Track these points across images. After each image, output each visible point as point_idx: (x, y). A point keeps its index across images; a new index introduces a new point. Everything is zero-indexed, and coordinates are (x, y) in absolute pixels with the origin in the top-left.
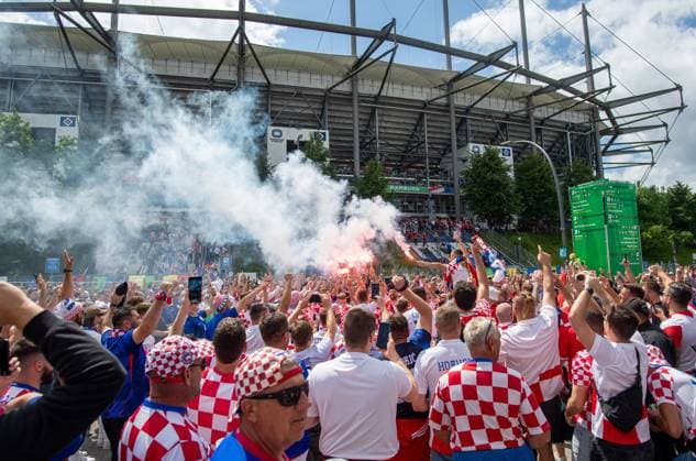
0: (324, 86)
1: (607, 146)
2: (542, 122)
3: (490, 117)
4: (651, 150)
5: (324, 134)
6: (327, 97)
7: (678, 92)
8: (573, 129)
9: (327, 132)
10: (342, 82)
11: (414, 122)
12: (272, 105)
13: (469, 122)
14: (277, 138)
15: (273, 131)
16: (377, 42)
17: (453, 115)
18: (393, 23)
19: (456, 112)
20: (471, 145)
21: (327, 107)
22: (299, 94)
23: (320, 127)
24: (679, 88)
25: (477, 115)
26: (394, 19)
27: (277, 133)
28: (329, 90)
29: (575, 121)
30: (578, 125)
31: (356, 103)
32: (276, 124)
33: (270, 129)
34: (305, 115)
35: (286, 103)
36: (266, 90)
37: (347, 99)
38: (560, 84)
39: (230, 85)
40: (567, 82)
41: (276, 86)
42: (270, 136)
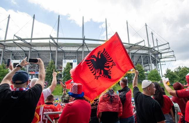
0: (76, 50)
2: (134, 53)
4: (175, 57)
8: (143, 55)
9: (77, 60)
10: (79, 48)
12: (64, 55)
14: (65, 62)
21: (77, 54)
22: (70, 52)
23: (75, 59)
24: (168, 43)
27: (65, 61)
28: (77, 51)
29: (144, 53)
30: (144, 54)
31: (83, 53)
32: (65, 59)
33: (63, 60)
34: (72, 56)
35: (67, 54)
36: (63, 52)
37: (81, 52)
38: (135, 45)
39: (55, 51)
40: (136, 44)
41: (65, 51)
42: (63, 62)
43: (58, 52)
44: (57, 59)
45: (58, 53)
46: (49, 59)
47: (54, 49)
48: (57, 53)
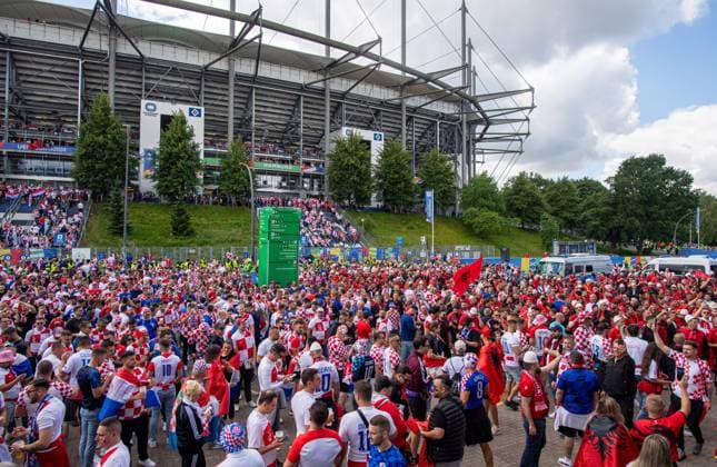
0: (201, 63)
1: (482, 135)
2: (414, 110)
3: (364, 102)
4: (521, 140)
5: (199, 110)
6: (205, 73)
7: (530, 93)
8: (442, 118)
9: (203, 109)
10: (219, 59)
11: (293, 103)
12: (147, 78)
13: (344, 106)
14: (151, 112)
15: (147, 104)
16: (248, 26)
17: (328, 98)
18: (259, 11)
19: (331, 96)
20: (344, 129)
21: (203, 83)
22: (175, 70)
23: (197, 103)
24: (532, 89)
25: (352, 100)
26: (261, 7)
27: (151, 107)
28: (206, 67)
29: (446, 111)
30: (448, 115)
31: (232, 82)
32: (150, 97)
33: (144, 102)
34: (181, 90)
35: (161, 77)
36: (140, 63)
37: (223, 77)
38: (428, 78)
39: (101, 55)
40: (435, 77)
41: (150, 59)
42: (143, 109)
43: (122, 61)
44: (116, 93)
45: (117, 67)
46: (73, 90)
47: (95, 43)
48: (112, 63)
